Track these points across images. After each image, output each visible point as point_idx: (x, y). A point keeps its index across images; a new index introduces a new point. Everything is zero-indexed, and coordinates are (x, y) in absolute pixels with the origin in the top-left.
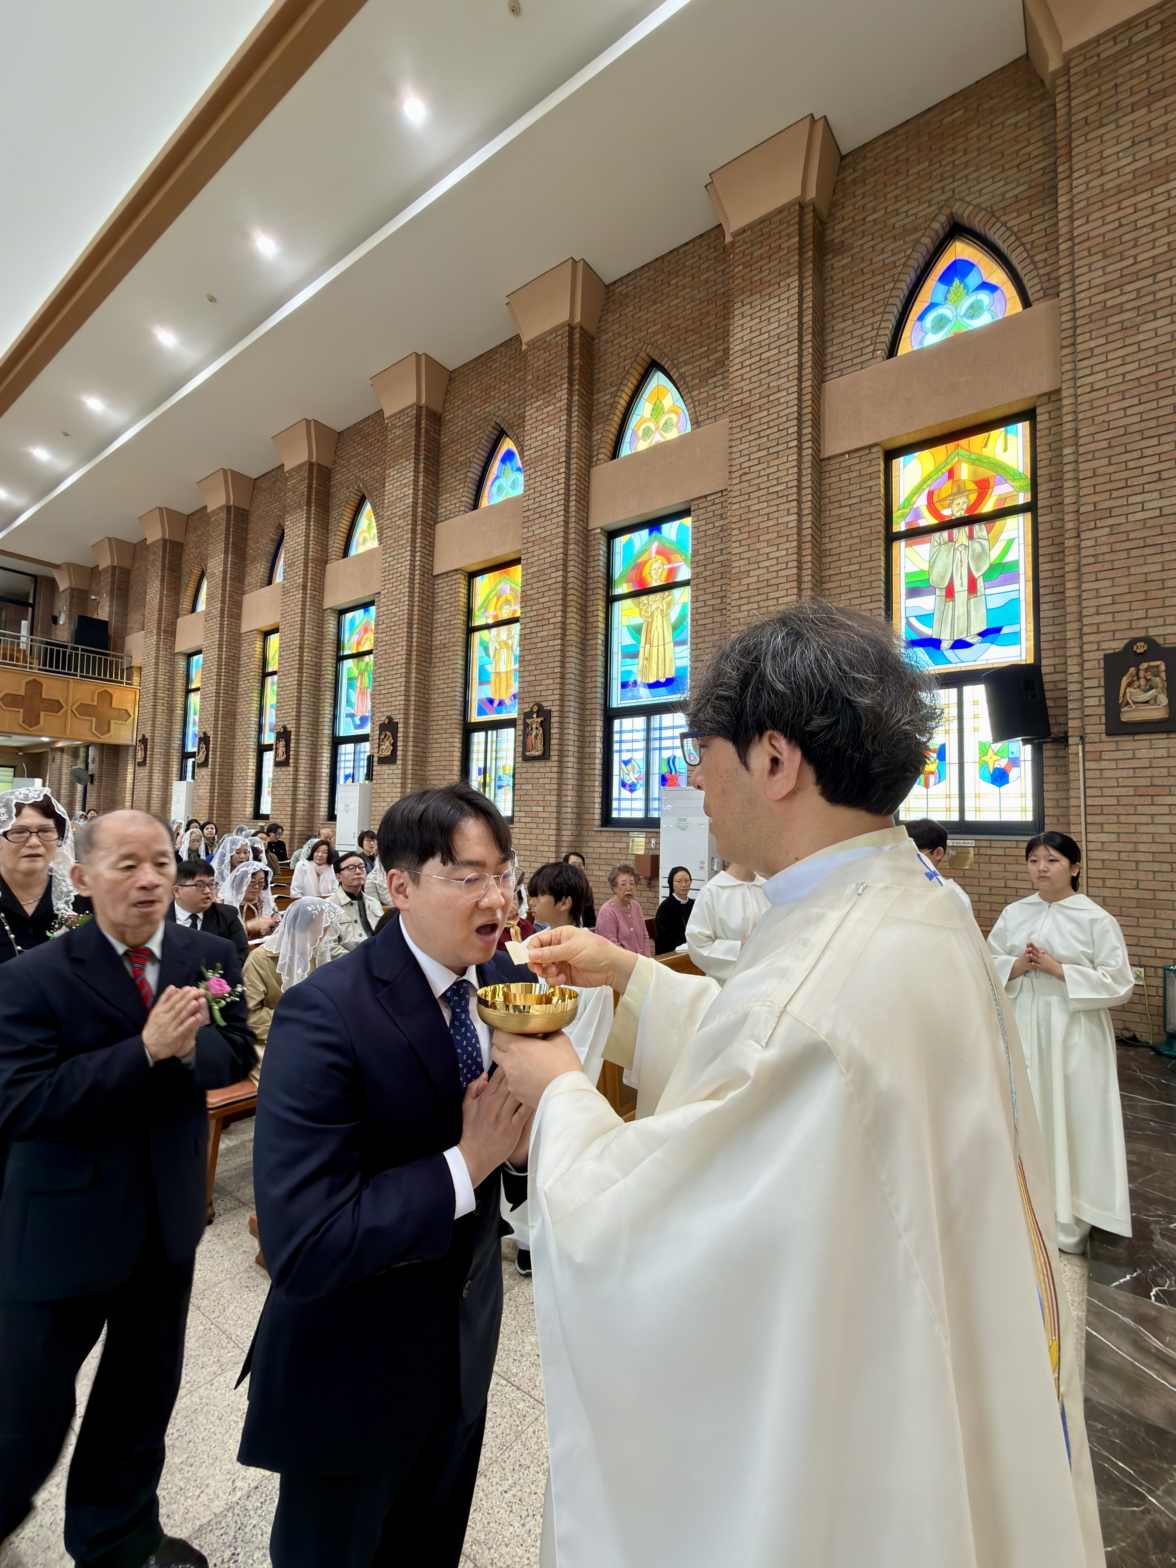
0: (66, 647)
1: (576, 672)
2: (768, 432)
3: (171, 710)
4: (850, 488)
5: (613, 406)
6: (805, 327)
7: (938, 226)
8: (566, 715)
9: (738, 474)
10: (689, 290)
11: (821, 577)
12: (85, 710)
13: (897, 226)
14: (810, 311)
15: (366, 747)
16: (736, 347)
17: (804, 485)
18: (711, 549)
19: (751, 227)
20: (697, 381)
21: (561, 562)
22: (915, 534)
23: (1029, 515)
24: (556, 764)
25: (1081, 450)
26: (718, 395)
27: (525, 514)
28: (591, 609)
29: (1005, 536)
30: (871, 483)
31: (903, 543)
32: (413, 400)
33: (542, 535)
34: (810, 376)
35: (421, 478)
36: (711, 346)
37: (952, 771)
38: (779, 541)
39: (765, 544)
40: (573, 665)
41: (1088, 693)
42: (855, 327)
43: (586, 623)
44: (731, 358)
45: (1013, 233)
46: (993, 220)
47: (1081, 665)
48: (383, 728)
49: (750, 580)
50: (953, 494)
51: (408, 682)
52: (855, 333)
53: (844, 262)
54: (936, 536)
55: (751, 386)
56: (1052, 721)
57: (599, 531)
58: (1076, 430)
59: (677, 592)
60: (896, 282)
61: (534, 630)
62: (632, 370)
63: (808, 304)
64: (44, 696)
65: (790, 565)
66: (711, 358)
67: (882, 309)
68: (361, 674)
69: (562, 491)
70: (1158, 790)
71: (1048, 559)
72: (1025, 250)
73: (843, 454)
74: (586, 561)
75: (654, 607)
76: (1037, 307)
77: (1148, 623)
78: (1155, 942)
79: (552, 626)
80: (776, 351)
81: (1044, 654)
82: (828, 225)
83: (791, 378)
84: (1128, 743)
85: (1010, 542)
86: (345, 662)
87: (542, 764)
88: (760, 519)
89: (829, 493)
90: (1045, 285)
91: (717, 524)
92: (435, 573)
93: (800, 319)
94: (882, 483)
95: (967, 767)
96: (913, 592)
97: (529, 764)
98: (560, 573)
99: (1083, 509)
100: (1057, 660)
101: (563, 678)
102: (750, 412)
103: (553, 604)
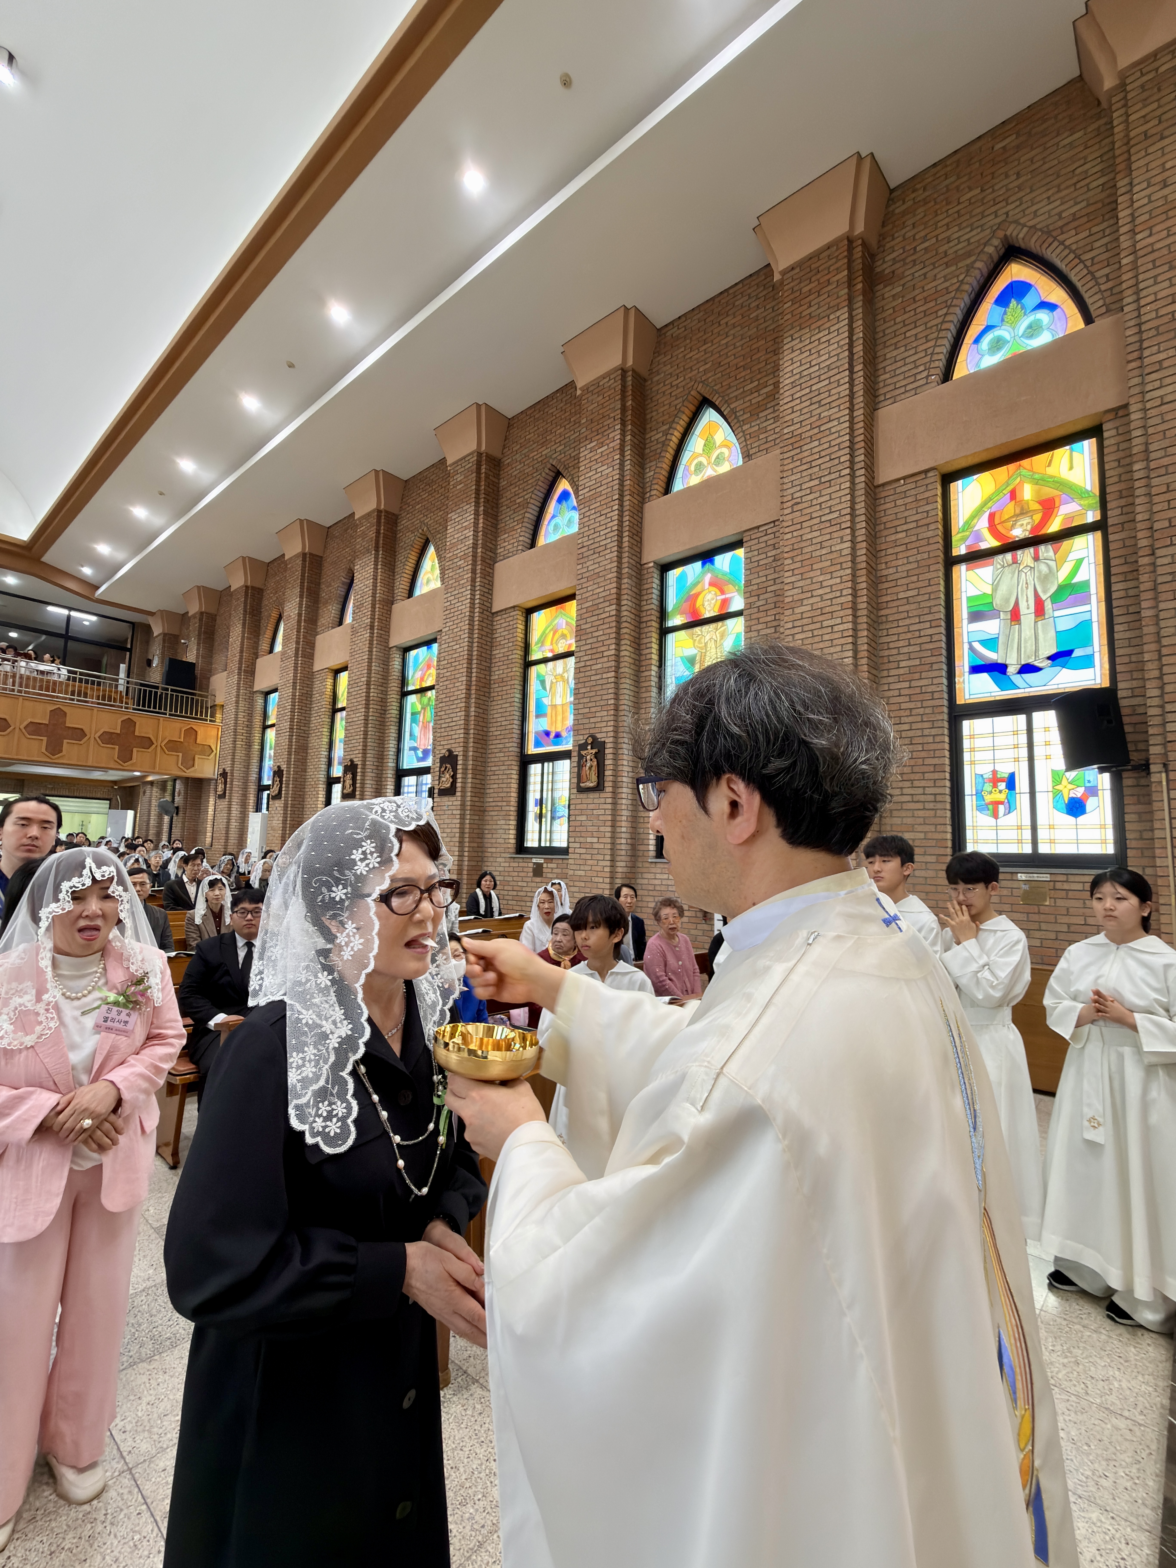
0: (157, 688)
1: (630, 704)
2: (820, 461)
3: (249, 745)
4: (906, 514)
5: (665, 444)
6: (856, 357)
7: (992, 250)
8: (620, 746)
9: (789, 504)
10: (739, 328)
11: (878, 604)
12: (173, 746)
13: (950, 252)
14: (861, 341)
15: (427, 779)
16: (786, 381)
17: (857, 512)
18: (764, 579)
19: (800, 264)
20: (748, 415)
21: (615, 596)
22: (975, 557)
23: (1099, 534)
25: (1153, 465)
26: (769, 428)
28: (645, 641)
29: (1073, 556)
30: (927, 508)
31: (963, 567)
32: (473, 447)
33: (596, 571)
34: (862, 405)
35: (481, 521)
36: (762, 381)
37: (1024, 800)
38: (833, 569)
39: (819, 572)
40: (627, 697)
41: (1170, 717)
42: (907, 354)
43: (640, 655)
44: (782, 391)
45: (1071, 251)
46: (1050, 240)
47: (1162, 688)
48: (443, 760)
49: (804, 609)
52: (907, 361)
53: (894, 292)
54: (999, 558)
55: (802, 418)
56: (1131, 747)
57: (651, 564)
58: (1147, 444)
59: (730, 622)
60: (949, 307)
62: (683, 409)
63: (859, 334)
64: (137, 734)
65: (845, 592)
66: (762, 392)
67: (935, 335)
68: (424, 708)
71: (1121, 578)
72: (1086, 266)
73: (898, 480)
74: (639, 594)
75: (707, 638)
76: (1100, 323)
79: (606, 659)
80: (827, 382)
81: (1119, 677)
82: (878, 257)
83: (842, 407)
85: (1080, 562)
86: (409, 697)
88: (813, 547)
89: (884, 520)
90: (1108, 301)
91: (769, 554)
93: (851, 349)
94: (940, 507)
95: (1038, 796)
96: (976, 616)
98: (614, 607)
99: (1157, 526)
100: (1135, 684)
101: (616, 710)
102: (802, 443)
103: (607, 637)
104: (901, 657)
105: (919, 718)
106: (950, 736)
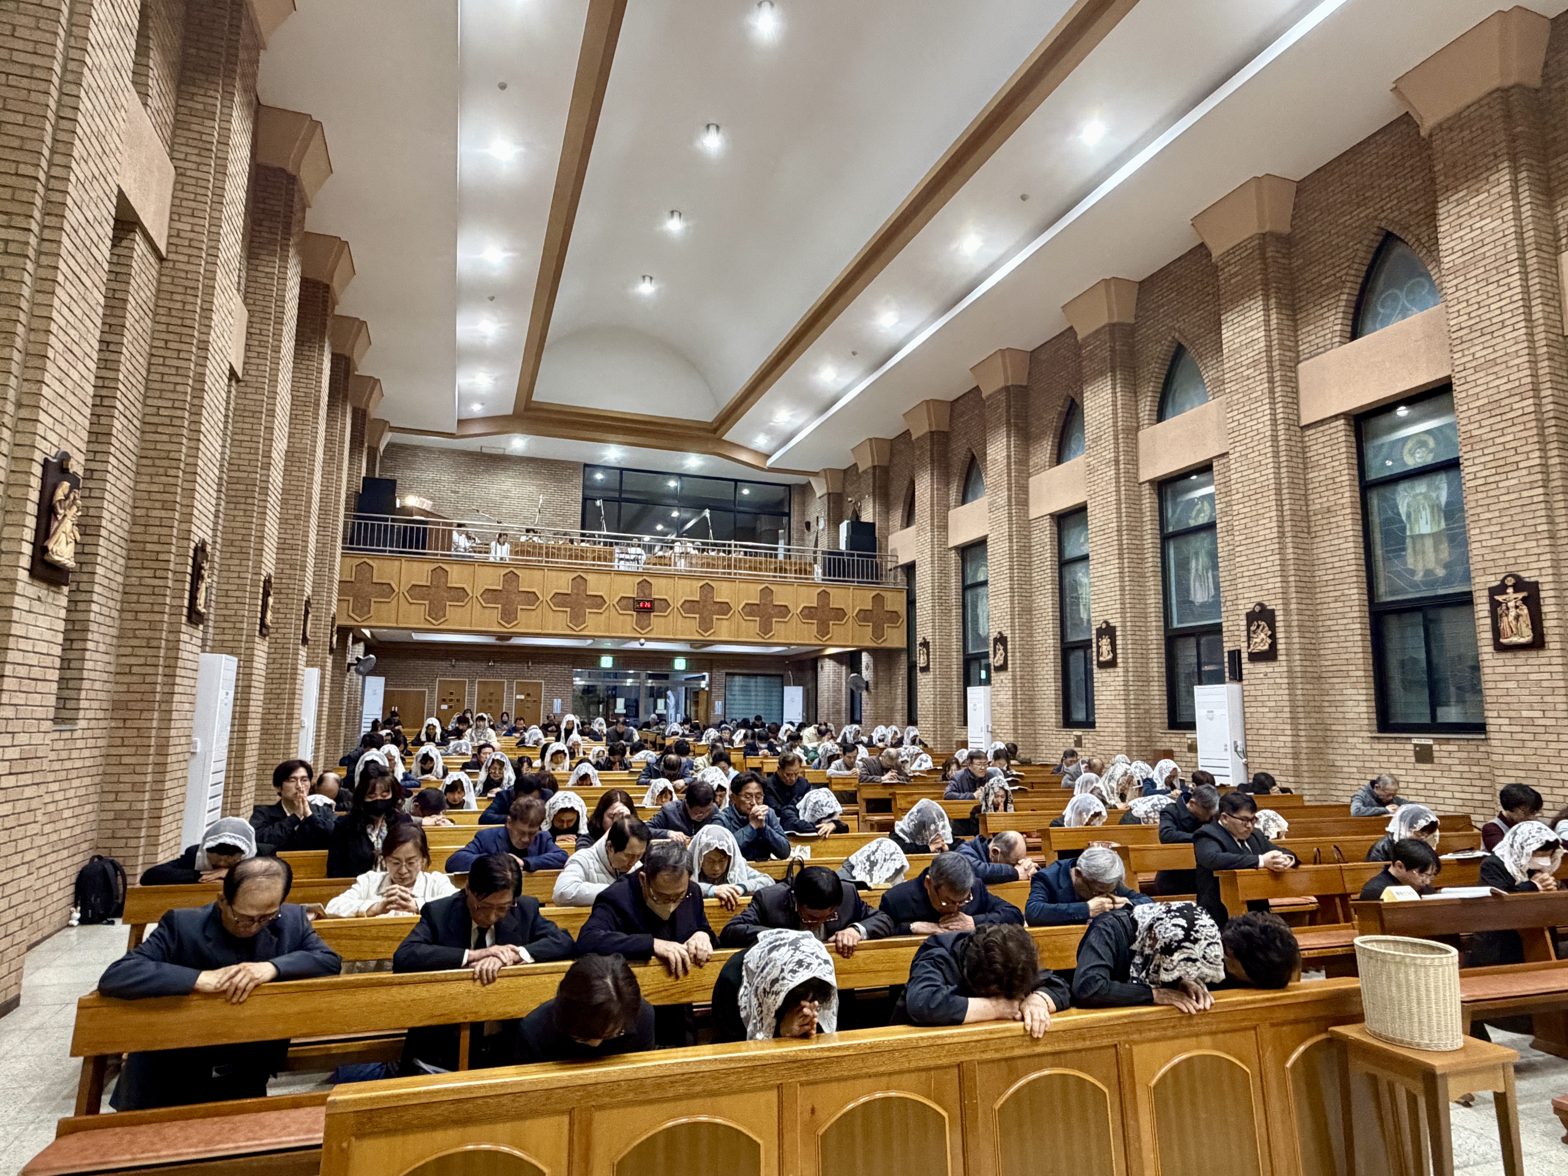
3: (949, 609)
12: (864, 616)
21: (1529, 387)
24: (1558, 653)
27: (1454, 335)
32: (1255, 229)
51: (1283, 559)
61: (1491, 480)
64: (831, 606)
69: (1519, 297)
87: (1531, 654)
92: (1303, 423)
97: (1508, 655)
98: (1530, 401)
101: (1553, 537)
103: (1523, 442)
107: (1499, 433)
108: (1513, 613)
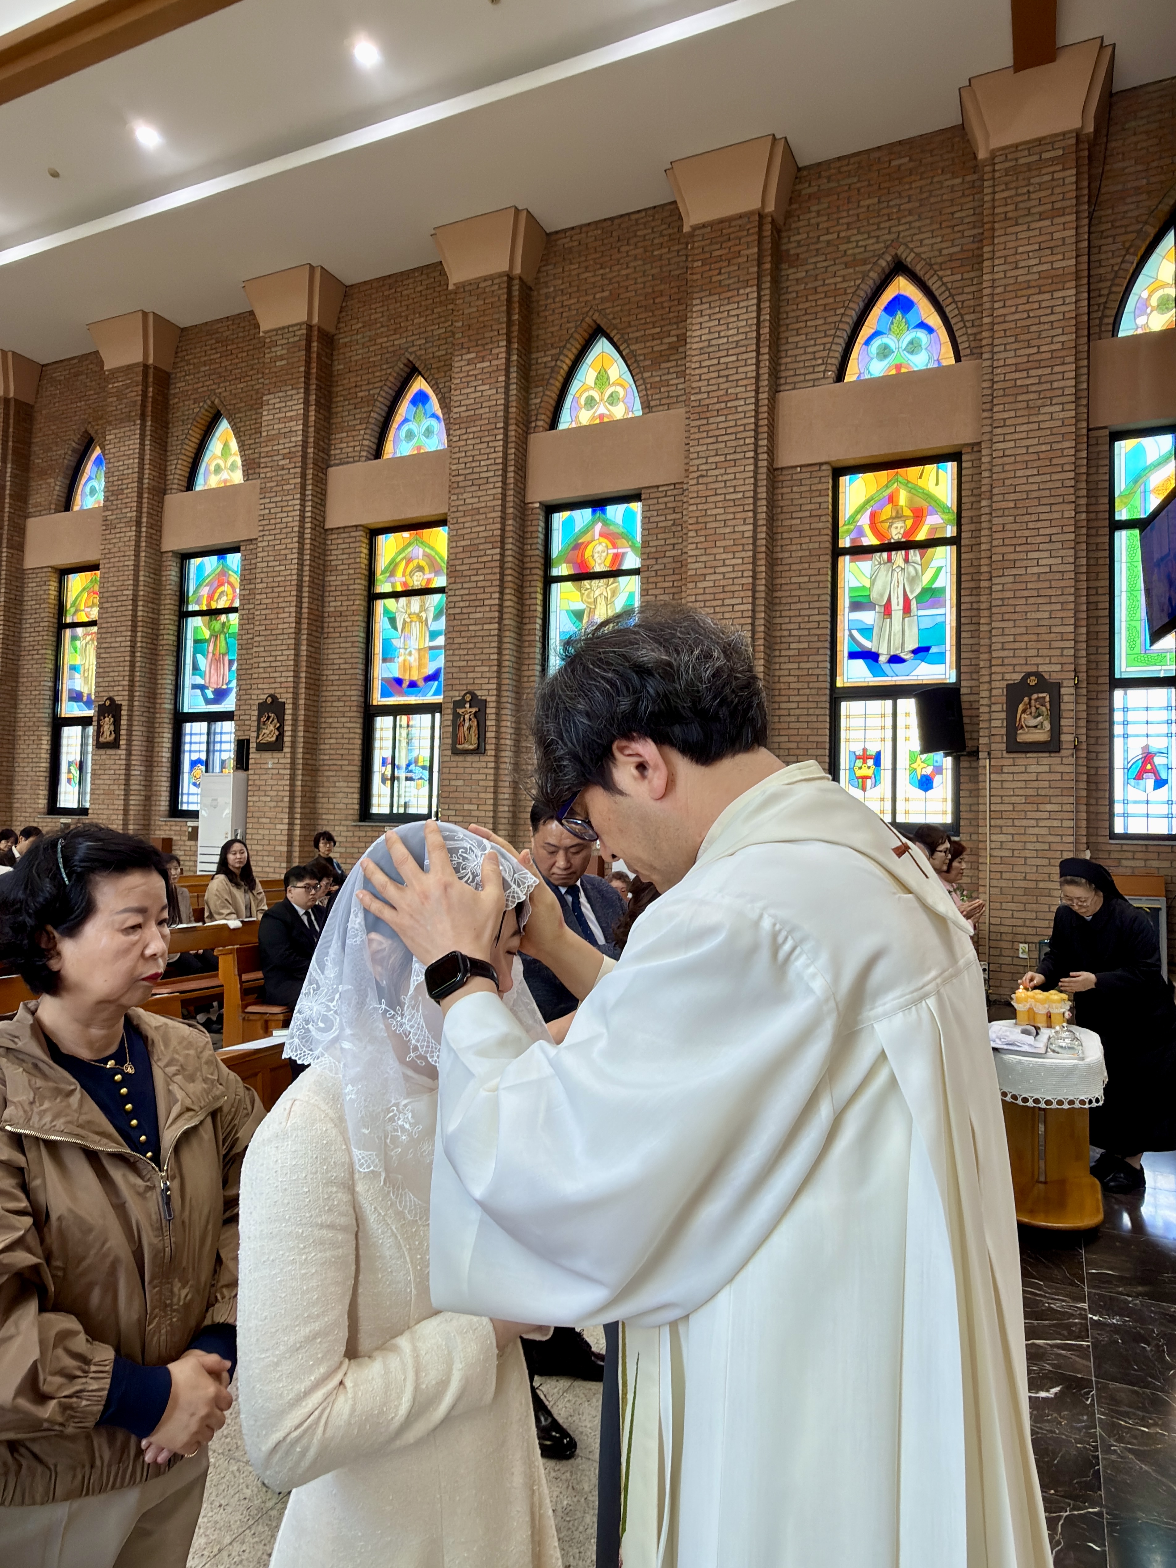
1: (513, 659)
2: (726, 438)
4: (801, 501)
5: (554, 369)
6: (762, 338)
7: (884, 261)
8: (503, 705)
9: (695, 475)
10: (640, 262)
11: (773, 585)
13: (849, 252)
14: (767, 324)
15: (229, 727)
16: (694, 345)
17: (759, 496)
18: (663, 542)
19: (712, 224)
20: (648, 363)
21: (499, 539)
22: (859, 551)
23: (955, 547)
24: (492, 759)
25: (995, 506)
26: (671, 382)
27: (453, 479)
28: (528, 590)
29: (935, 563)
30: (819, 500)
31: (848, 558)
32: (304, 318)
33: (475, 506)
34: (767, 389)
35: (312, 413)
36: (664, 329)
37: (887, 776)
38: (735, 548)
39: (722, 550)
40: (511, 652)
41: (994, 716)
42: (808, 343)
43: (522, 605)
44: (689, 354)
45: (948, 289)
46: (932, 272)
47: (990, 690)
48: (263, 708)
49: (705, 584)
50: (892, 518)
51: (297, 655)
52: (808, 350)
53: (798, 275)
55: (709, 388)
56: (967, 735)
57: (537, 505)
58: (992, 487)
59: (622, 580)
60: (847, 308)
61: (465, 611)
62: (574, 334)
66: (664, 341)
67: (832, 332)
68: (215, 636)
69: (500, 461)
70: (1040, 799)
72: (957, 307)
73: (795, 467)
74: (522, 537)
75: (597, 593)
76: (965, 362)
77: (1039, 660)
78: (1036, 923)
79: (488, 609)
80: (734, 358)
81: (963, 677)
82: (784, 234)
83: (748, 388)
84: (1022, 760)
85: (939, 569)
86: (190, 619)
87: (475, 758)
88: (717, 524)
89: (781, 504)
90: (973, 344)
91: (669, 517)
92: (327, 527)
93: (758, 331)
94: (830, 500)
95: (899, 773)
96: (856, 606)
97: (460, 758)
98: (498, 551)
99: (994, 558)
100: (974, 683)
101: (499, 666)
102: (708, 414)
103: (489, 583)
104: (791, 639)
105: (805, 698)
106: (830, 716)
107: (475, 572)
108: (467, 725)
